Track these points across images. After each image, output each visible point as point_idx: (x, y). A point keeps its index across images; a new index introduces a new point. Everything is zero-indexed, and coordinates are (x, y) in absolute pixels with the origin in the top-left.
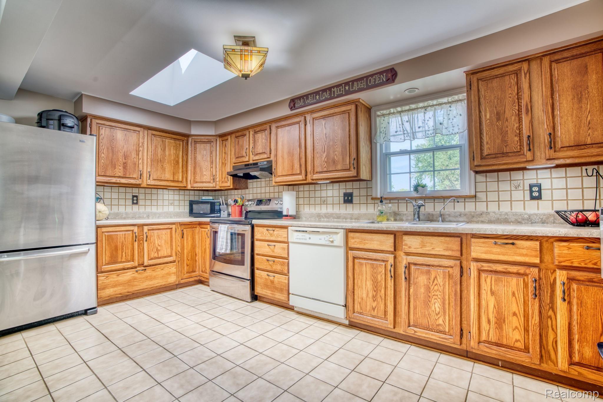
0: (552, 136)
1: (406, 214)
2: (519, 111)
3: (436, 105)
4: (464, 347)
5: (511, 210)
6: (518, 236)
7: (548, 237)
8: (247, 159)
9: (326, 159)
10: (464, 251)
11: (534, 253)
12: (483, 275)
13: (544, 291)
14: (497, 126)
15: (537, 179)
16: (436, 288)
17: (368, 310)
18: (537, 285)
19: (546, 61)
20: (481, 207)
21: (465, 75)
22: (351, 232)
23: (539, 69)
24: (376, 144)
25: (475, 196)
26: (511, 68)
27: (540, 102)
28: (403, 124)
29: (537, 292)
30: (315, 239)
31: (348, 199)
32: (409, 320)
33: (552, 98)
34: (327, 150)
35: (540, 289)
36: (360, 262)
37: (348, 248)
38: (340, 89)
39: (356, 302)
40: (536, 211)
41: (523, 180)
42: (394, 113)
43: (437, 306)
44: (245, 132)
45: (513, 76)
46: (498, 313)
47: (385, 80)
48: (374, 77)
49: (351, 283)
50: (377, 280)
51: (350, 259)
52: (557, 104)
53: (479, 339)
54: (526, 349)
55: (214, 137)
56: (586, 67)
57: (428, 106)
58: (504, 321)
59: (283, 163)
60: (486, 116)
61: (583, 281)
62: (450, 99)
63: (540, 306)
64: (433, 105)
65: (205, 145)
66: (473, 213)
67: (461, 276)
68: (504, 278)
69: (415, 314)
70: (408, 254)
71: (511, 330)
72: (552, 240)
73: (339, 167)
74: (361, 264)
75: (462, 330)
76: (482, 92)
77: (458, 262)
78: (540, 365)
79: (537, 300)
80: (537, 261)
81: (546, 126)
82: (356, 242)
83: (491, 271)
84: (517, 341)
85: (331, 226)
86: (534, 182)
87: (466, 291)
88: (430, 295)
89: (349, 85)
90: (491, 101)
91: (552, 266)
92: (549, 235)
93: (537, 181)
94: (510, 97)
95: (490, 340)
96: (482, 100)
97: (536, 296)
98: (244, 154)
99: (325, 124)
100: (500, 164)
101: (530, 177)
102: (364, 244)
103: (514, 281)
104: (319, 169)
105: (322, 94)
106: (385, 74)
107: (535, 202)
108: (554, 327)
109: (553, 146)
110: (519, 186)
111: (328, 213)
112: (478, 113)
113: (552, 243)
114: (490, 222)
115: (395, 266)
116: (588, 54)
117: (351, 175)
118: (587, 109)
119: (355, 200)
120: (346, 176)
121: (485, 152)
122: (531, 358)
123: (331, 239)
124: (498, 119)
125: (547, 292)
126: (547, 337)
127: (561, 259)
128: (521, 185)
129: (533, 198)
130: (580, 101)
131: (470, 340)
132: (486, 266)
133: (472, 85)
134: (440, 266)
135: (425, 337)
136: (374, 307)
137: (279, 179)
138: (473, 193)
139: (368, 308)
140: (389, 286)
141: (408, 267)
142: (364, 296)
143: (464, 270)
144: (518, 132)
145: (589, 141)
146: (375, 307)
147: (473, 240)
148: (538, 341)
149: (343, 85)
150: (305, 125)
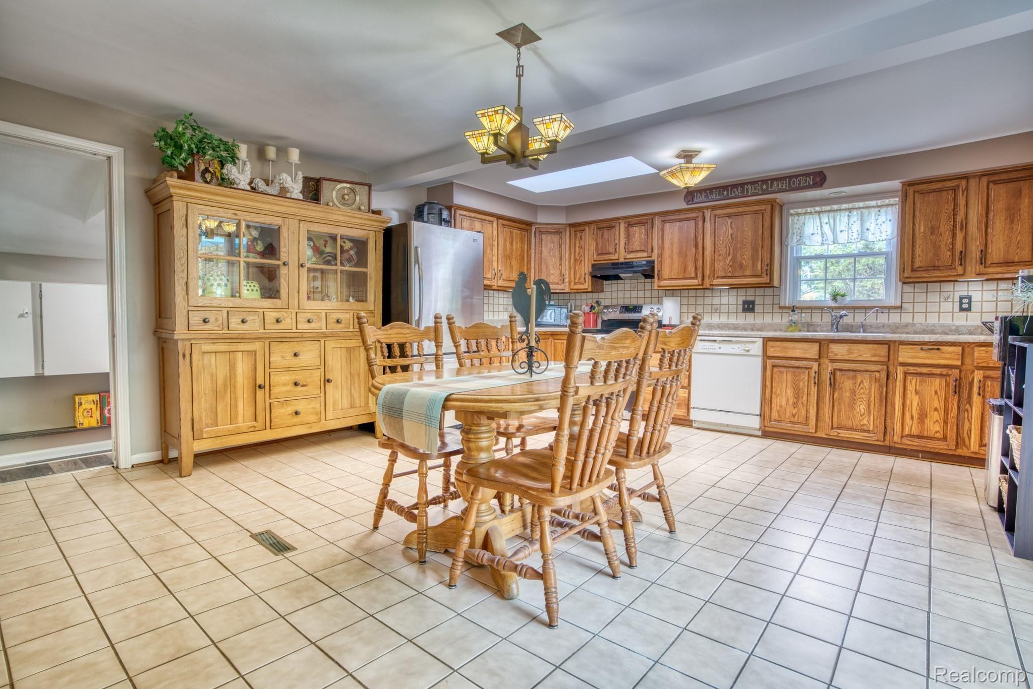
0: (984, 253)
1: (820, 325)
2: (953, 226)
3: (863, 208)
4: (887, 443)
5: (939, 321)
6: (944, 342)
7: (969, 343)
8: (616, 257)
9: (731, 263)
10: (891, 357)
11: (956, 357)
12: (909, 378)
13: (963, 389)
14: (931, 239)
15: (968, 291)
16: (862, 391)
17: (787, 417)
18: (958, 383)
19: (984, 180)
20: (907, 318)
21: (901, 185)
22: (769, 341)
23: (977, 187)
24: (787, 246)
25: (901, 307)
26: (950, 184)
27: (975, 219)
28: (822, 226)
29: (957, 389)
30: (726, 348)
31: (749, 307)
32: (832, 423)
33: (987, 217)
34: (733, 253)
35: (960, 387)
36: (779, 371)
37: (766, 356)
38: (755, 188)
39: (773, 411)
40: (964, 323)
41: (954, 291)
42: (811, 212)
43: (862, 407)
44: (613, 224)
45: (950, 192)
46: (921, 409)
47: (811, 183)
48: (799, 179)
49: (768, 392)
50: (799, 387)
51: (769, 368)
52: (990, 223)
53: (902, 434)
54: (945, 438)
55: (563, 226)
56: (1020, 191)
57: (853, 209)
58: (926, 416)
59: (672, 264)
60: (920, 229)
61: (996, 378)
62: (879, 202)
63: (959, 401)
64: (860, 208)
65: (552, 236)
66: (897, 325)
67: (888, 379)
68: (928, 380)
69: (839, 416)
70: (833, 361)
71: (932, 423)
72: (973, 345)
73: (748, 272)
74: (781, 373)
75: (885, 428)
76: (918, 205)
77: (885, 367)
78: (955, 450)
79: (956, 396)
80: (959, 363)
81: (978, 243)
82: (775, 350)
83: (916, 374)
84: (937, 432)
85: (747, 334)
86: (965, 294)
87: (891, 393)
88: (855, 398)
89: (767, 184)
90: (926, 215)
91: (972, 368)
92: (970, 341)
93: (968, 293)
94: (946, 213)
95: (912, 434)
96: (917, 213)
97: (956, 393)
98: (612, 250)
99: (731, 223)
100: (930, 277)
101: (961, 290)
102: (786, 353)
103: (937, 381)
104: (722, 274)
105: (732, 190)
106: (812, 177)
107: (964, 314)
108: (970, 418)
109: (983, 262)
110: (949, 297)
111: (722, 323)
112: (912, 225)
113: (973, 348)
114: (916, 333)
115: (819, 373)
116: (1023, 179)
117: (763, 282)
118: (1017, 229)
119: (758, 308)
120: (757, 282)
121: (917, 265)
122: (948, 445)
123: (747, 349)
124: (932, 233)
125: (966, 390)
126: (963, 427)
127: (979, 361)
128: (951, 297)
129: (962, 309)
130: (1012, 222)
131: (893, 436)
132: (912, 369)
133: (908, 197)
134: (867, 371)
135: (848, 438)
136: (794, 413)
137: (663, 283)
138: (899, 304)
139: (788, 415)
140: (812, 393)
141: (833, 373)
142: (784, 403)
143: (891, 374)
144: (951, 247)
145: (1016, 259)
146: (796, 414)
147: (900, 346)
148: (955, 430)
149: (760, 183)
150: (704, 222)
